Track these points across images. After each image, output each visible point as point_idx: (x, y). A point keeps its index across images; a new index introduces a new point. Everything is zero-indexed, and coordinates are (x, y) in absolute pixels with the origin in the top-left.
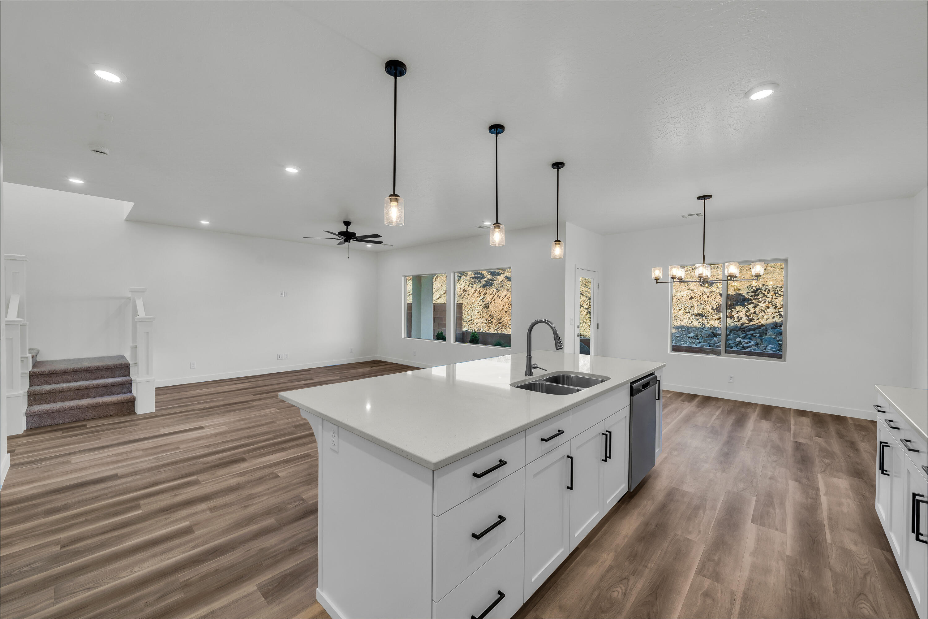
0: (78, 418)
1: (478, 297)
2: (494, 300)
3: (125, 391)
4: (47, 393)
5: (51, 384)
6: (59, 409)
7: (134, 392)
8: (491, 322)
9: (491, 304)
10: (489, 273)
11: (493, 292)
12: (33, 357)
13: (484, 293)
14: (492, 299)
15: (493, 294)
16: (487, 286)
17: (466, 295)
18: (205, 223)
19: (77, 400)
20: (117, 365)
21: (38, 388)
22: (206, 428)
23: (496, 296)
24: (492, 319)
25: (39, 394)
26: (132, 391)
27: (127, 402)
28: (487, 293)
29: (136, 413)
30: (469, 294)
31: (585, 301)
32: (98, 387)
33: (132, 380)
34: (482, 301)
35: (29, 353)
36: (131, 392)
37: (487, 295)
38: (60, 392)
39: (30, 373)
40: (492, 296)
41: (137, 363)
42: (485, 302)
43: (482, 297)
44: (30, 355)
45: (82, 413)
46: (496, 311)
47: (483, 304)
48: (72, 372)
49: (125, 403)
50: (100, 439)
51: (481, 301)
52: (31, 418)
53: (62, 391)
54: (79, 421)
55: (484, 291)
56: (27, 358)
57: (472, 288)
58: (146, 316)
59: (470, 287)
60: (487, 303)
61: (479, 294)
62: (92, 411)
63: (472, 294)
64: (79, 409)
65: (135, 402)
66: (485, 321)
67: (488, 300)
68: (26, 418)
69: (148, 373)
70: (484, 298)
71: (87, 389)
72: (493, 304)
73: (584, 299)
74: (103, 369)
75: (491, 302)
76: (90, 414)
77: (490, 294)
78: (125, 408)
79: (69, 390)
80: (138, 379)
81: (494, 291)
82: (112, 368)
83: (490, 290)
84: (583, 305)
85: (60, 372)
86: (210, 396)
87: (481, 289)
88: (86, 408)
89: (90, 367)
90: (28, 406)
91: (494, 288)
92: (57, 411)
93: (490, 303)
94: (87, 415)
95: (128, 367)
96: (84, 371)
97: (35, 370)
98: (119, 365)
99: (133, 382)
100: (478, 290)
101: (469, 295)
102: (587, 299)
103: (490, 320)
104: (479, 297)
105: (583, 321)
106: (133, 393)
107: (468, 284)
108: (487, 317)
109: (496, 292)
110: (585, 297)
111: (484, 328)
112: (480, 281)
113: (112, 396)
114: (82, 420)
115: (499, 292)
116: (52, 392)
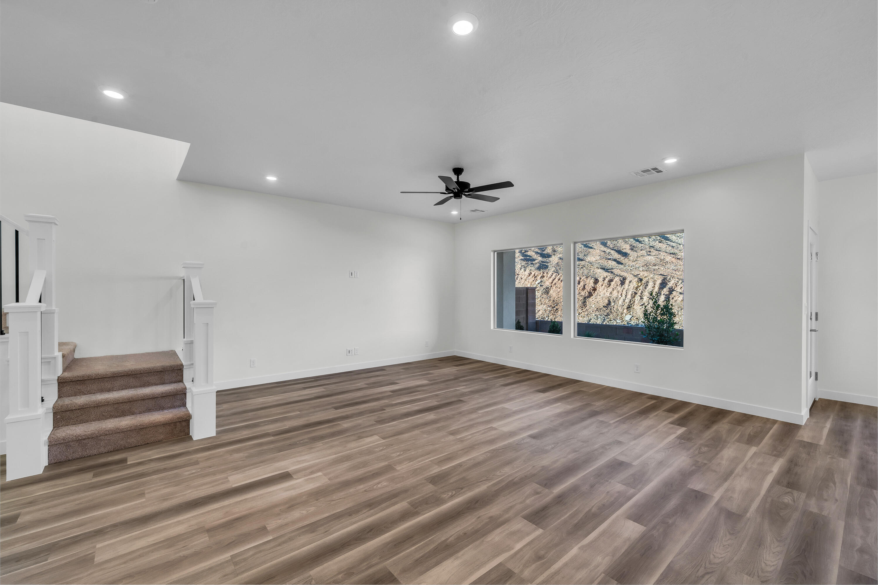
0: (118, 446)
1: (533, 281)
2: (555, 284)
3: (178, 403)
4: (79, 409)
5: (85, 394)
6: (92, 434)
7: (189, 405)
8: (556, 309)
9: (552, 288)
10: (539, 255)
11: (552, 276)
12: (63, 356)
13: (541, 277)
14: (552, 283)
15: (552, 277)
16: (543, 268)
17: (519, 279)
18: (272, 179)
19: (116, 417)
20: (167, 367)
21: (67, 401)
22: (294, 477)
23: (557, 280)
24: (557, 305)
25: (67, 411)
26: (186, 403)
27: (180, 422)
28: (544, 277)
29: (191, 438)
30: (522, 277)
31: (678, 284)
32: (144, 399)
33: (186, 389)
34: (541, 286)
35: (59, 351)
36: (184, 405)
37: (545, 279)
38: (95, 407)
39: (58, 380)
40: (552, 279)
41: (193, 364)
42: (544, 287)
43: (539, 281)
44: (61, 354)
45: (123, 439)
46: (559, 296)
47: (542, 289)
48: (112, 377)
49: (178, 424)
50: (142, 495)
51: (539, 286)
52: (55, 448)
53: (98, 405)
54: (118, 450)
55: (540, 274)
56: (55, 358)
57: (525, 271)
58: (204, 300)
59: (522, 270)
60: (547, 288)
61: (535, 277)
62: (135, 436)
63: (525, 278)
64: (118, 432)
65: (191, 421)
66: (549, 308)
67: (547, 284)
68: (48, 449)
69: (207, 381)
70: (541, 281)
71: (130, 402)
72: (554, 289)
73: (676, 281)
74: (150, 373)
75: (551, 286)
76: (133, 441)
77: (548, 278)
78: (177, 429)
79: (107, 404)
80: (195, 390)
81: (553, 274)
82: (161, 371)
83: (547, 273)
84: (675, 289)
85: (97, 377)
86: (280, 407)
87: (537, 272)
88: (128, 431)
89: (135, 370)
90: (54, 428)
91: (552, 271)
92: (89, 437)
93: (549, 287)
94: (129, 441)
95: (181, 369)
96: (126, 375)
97: (67, 375)
98: (171, 367)
99: (187, 390)
100: (533, 273)
101: (522, 279)
102: (680, 282)
103: (554, 307)
104: (535, 281)
105: (680, 309)
106: (187, 406)
107: (520, 267)
108: (550, 303)
109: (556, 275)
110: (677, 280)
111: (549, 316)
112: (532, 264)
113: (161, 412)
114: (122, 449)
115: (560, 275)
116: (84, 407)
